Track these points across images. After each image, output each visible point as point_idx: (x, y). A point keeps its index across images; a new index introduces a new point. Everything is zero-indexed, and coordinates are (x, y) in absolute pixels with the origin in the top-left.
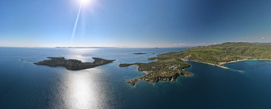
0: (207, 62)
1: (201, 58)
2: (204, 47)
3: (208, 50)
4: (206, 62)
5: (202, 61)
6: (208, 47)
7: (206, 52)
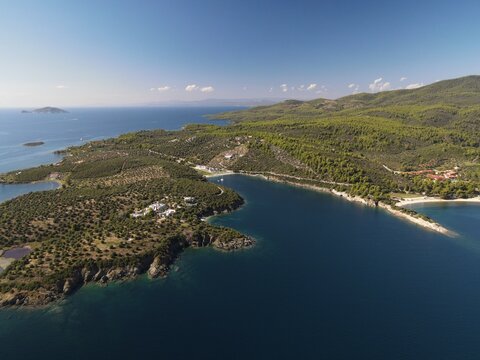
0: (328, 186)
1: (297, 164)
2: (319, 104)
3: (336, 121)
4: (321, 185)
5: (303, 182)
6: (339, 105)
7: (328, 133)
